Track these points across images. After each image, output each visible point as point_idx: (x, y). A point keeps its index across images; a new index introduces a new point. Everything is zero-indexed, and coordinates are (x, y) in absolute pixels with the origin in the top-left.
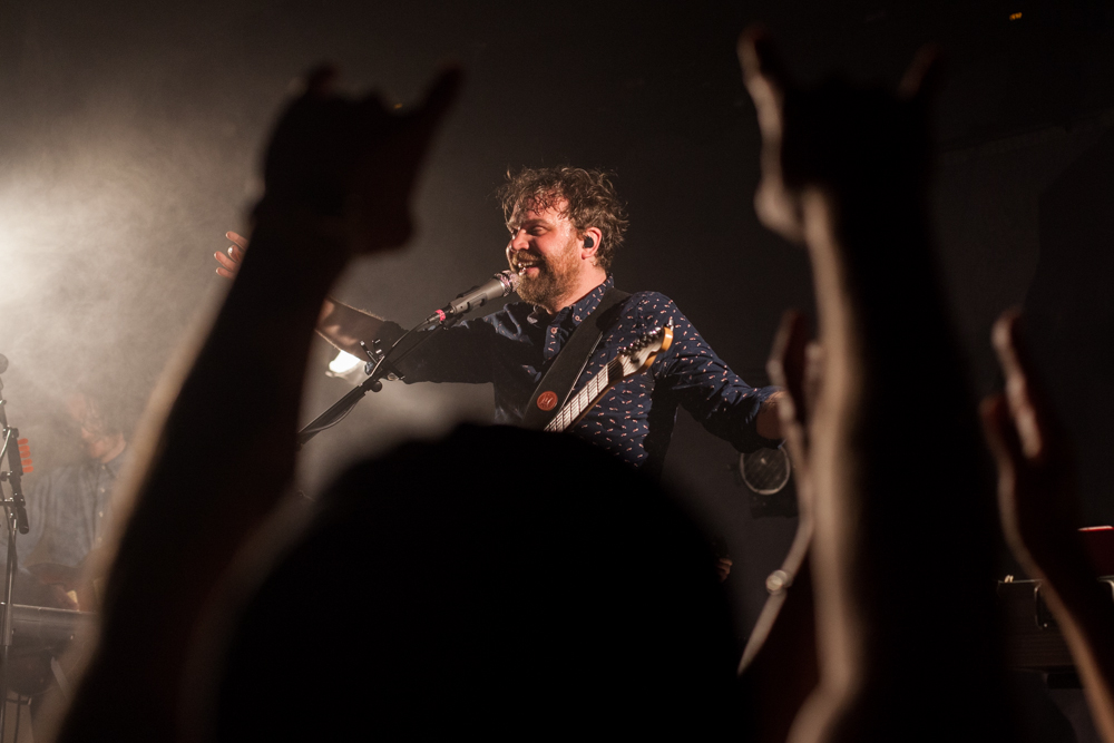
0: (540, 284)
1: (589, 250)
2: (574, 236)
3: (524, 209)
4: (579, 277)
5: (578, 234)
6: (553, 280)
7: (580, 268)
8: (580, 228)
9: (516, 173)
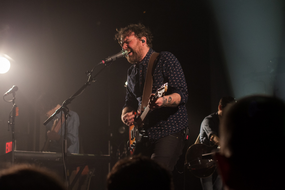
0: (133, 56)
1: (144, 43)
2: (138, 40)
3: (124, 38)
4: (143, 51)
5: (139, 40)
6: (136, 54)
7: (143, 48)
8: (140, 38)
9: (119, 30)
